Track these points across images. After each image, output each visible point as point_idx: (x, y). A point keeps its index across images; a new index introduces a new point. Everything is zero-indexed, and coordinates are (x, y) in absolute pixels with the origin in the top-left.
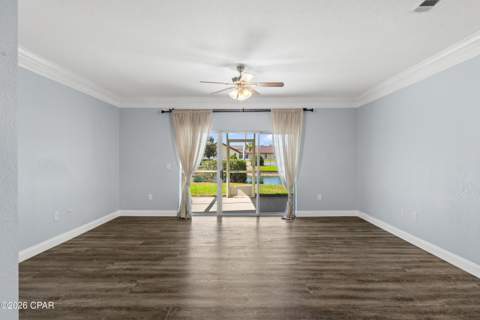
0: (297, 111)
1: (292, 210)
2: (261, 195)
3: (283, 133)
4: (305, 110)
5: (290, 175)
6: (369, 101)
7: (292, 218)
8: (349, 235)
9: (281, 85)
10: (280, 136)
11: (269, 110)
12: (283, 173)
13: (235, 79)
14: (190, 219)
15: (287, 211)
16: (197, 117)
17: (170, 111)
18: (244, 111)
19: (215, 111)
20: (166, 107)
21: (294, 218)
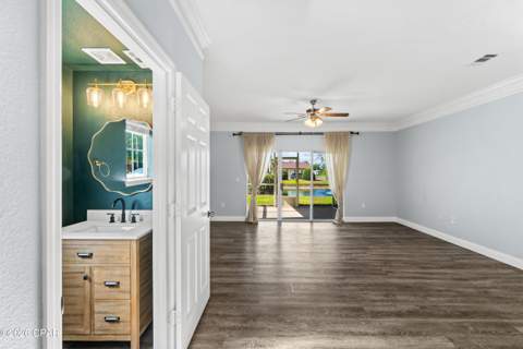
0: (345, 134)
1: (341, 216)
2: (315, 206)
3: (334, 153)
4: (352, 133)
5: (340, 188)
6: (406, 126)
7: (341, 223)
8: (396, 236)
9: (346, 115)
10: (331, 155)
11: (321, 134)
12: (332, 186)
13: (309, 111)
14: (257, 224)
15: (337, 218)
16: (263, 139)
17: (240, 134)
18: (300, 134)
19: (277, 134)
20: (237, 130)
21: (343, 223)
